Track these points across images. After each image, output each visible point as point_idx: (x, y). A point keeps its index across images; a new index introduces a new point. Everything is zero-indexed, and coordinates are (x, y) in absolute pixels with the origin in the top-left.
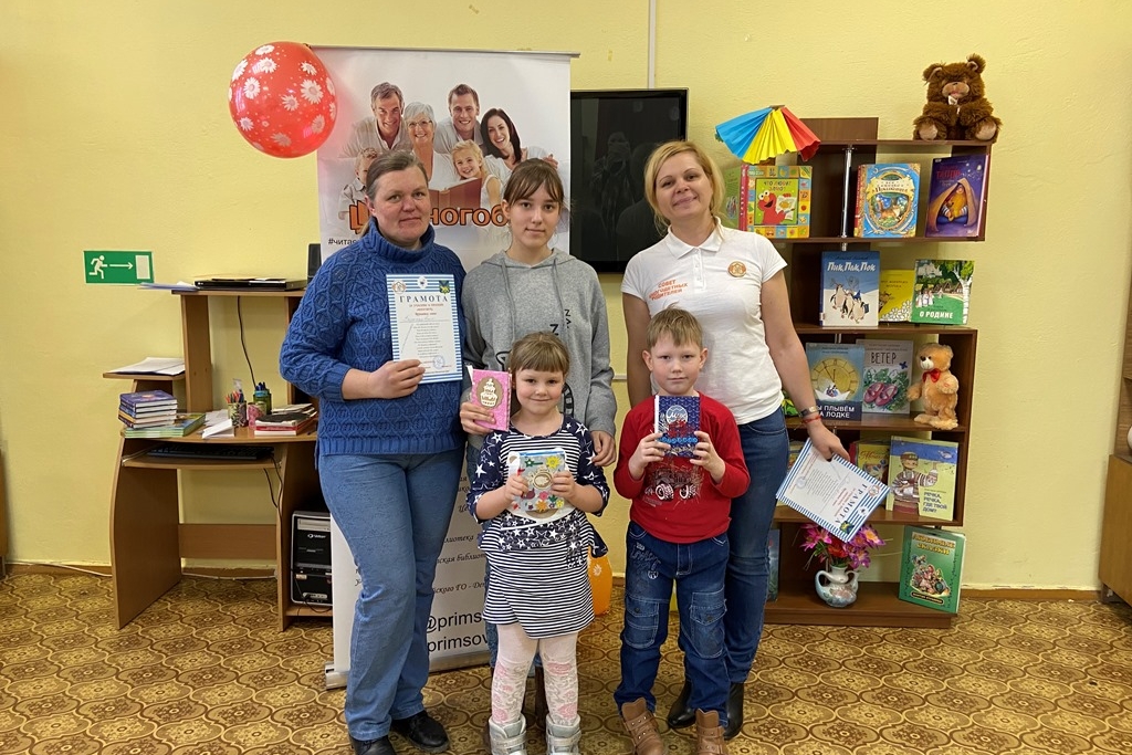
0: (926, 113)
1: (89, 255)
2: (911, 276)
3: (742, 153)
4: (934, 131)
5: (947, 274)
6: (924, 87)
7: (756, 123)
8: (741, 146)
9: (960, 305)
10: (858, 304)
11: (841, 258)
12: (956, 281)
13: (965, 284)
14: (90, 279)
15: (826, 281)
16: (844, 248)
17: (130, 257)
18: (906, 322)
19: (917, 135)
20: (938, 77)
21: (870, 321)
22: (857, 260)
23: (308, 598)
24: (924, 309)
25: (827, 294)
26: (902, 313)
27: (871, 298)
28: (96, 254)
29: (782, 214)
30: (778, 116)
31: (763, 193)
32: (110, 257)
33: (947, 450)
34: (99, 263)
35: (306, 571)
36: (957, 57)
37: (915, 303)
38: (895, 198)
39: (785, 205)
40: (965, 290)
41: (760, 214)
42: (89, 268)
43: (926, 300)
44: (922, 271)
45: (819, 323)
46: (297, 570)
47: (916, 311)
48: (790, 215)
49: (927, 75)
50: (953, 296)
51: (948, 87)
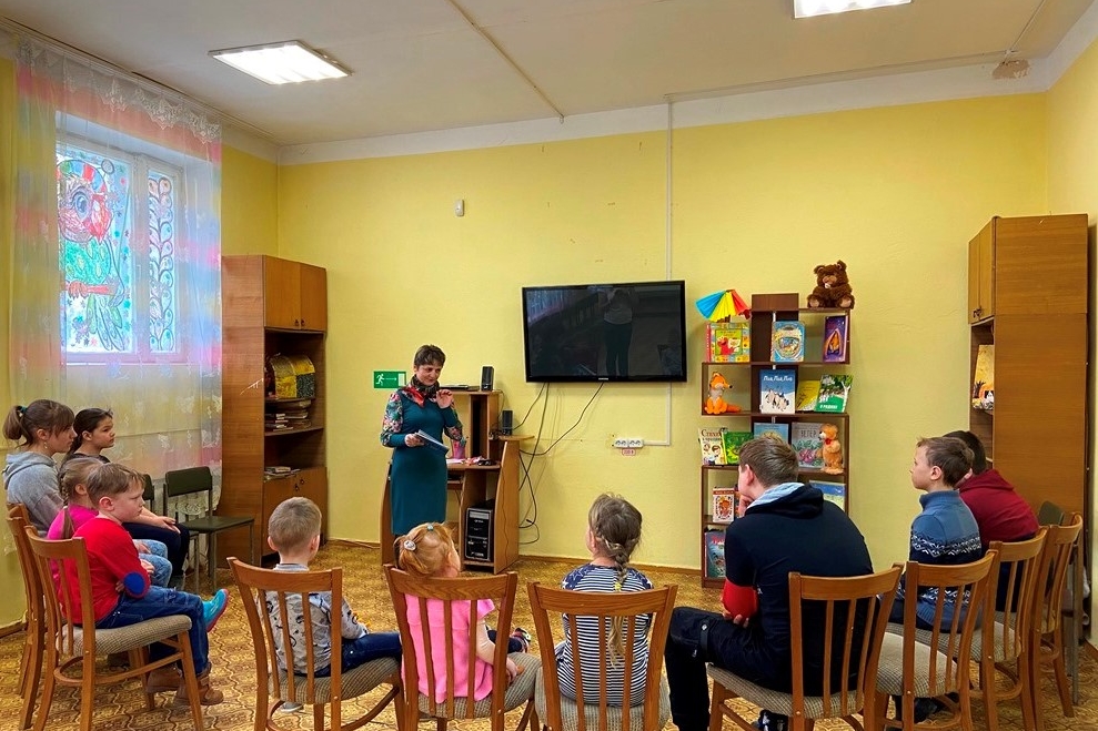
0: (814, 291)
1: (376, 374)
2: (817, 384)
3: (708, 317)
4: (817, 303)
5: (838, 383)
6: (816, 277)
7: (717, 299)
8: (708, 313)
9: (842, 400)
10: (782, 400)
11: (772, 374)
12: (842, 387)
13: (846, 389)
14: (376, 386)
15: (763, 387)
16: (774, 368)
17: (396, 374)
18: (812, 412)
19: (809, 305)
20: (822, 272)
21: (790, 410)
22: (781, 375)
23: (473, 555)
24: (823, 404)
25: (764, 394)
26: (810, 406)
27: (791, 397)
28: (380, 373)
29: (732, 349)
30: (729, 295)
31: (721, 338)
32: (386, 374)
33: (839, 488)
34: (381, 378)
35: (474, 540)
36: (832, 262)
37: (818, 399)
38: (791, 340)
39: (734, 343)
40: (846, 393)
41: (719, 349)
42: (376, 380)
43: (824, 398)
44: (824, 382)
45: (759, 411)
46: (469, 540)
47: (819, 404)
48: (737, 350)
49: (816, 271)
50: (838, 396)
51: (826, 278)
